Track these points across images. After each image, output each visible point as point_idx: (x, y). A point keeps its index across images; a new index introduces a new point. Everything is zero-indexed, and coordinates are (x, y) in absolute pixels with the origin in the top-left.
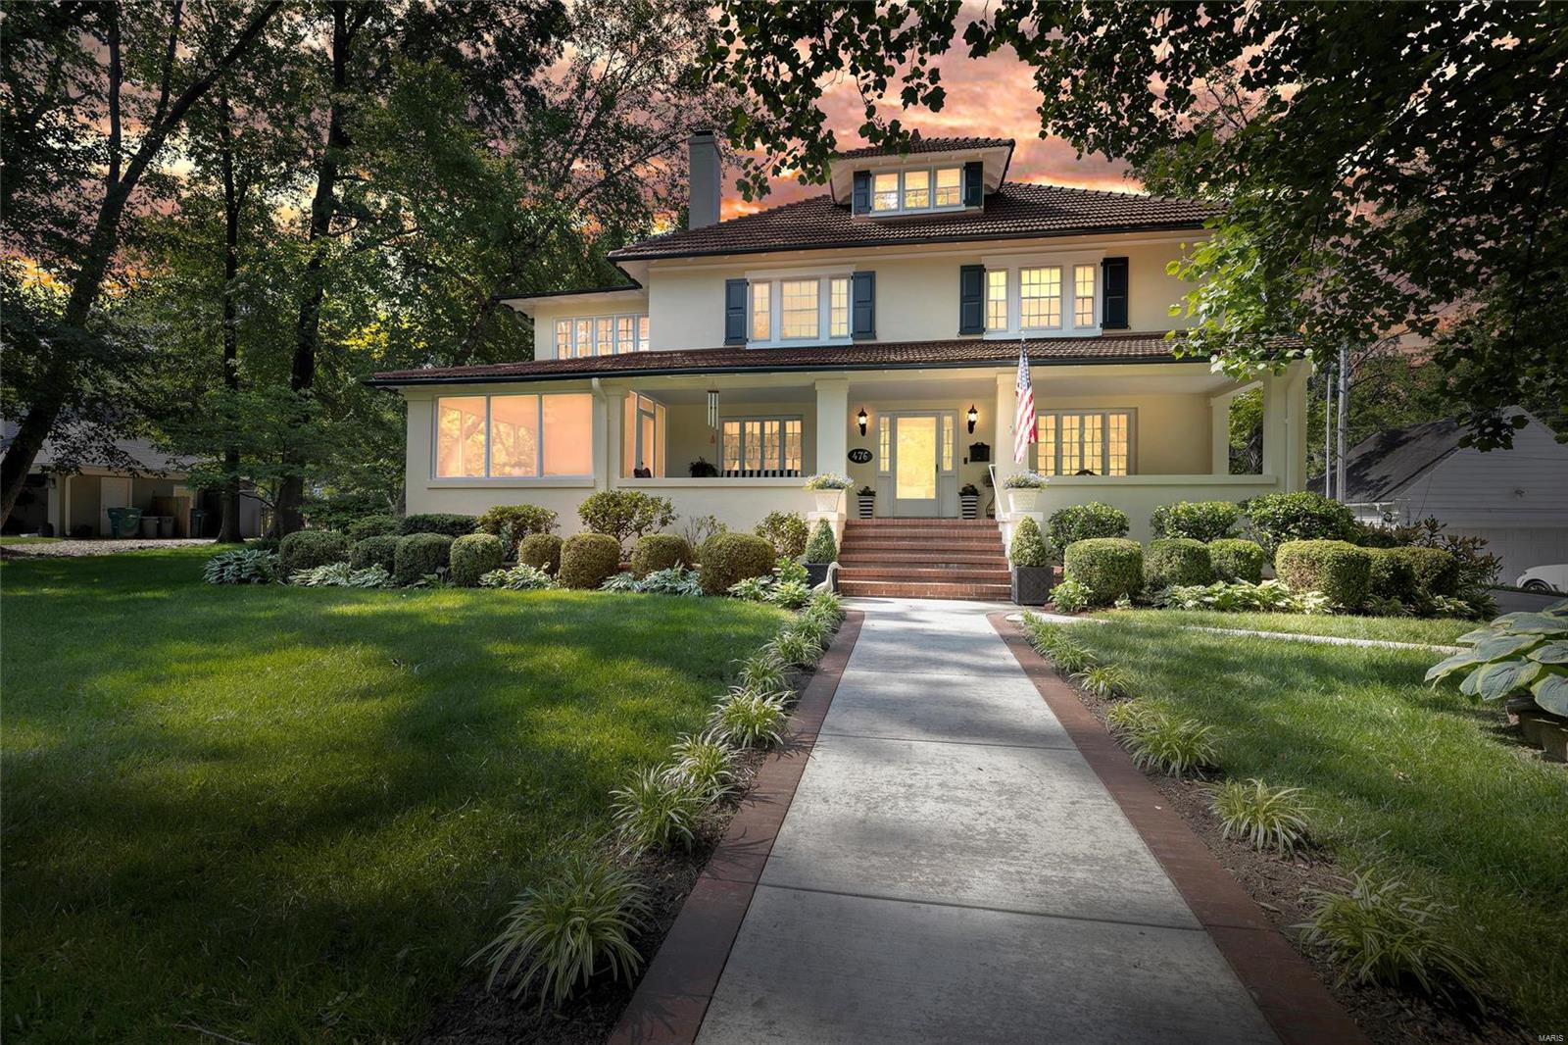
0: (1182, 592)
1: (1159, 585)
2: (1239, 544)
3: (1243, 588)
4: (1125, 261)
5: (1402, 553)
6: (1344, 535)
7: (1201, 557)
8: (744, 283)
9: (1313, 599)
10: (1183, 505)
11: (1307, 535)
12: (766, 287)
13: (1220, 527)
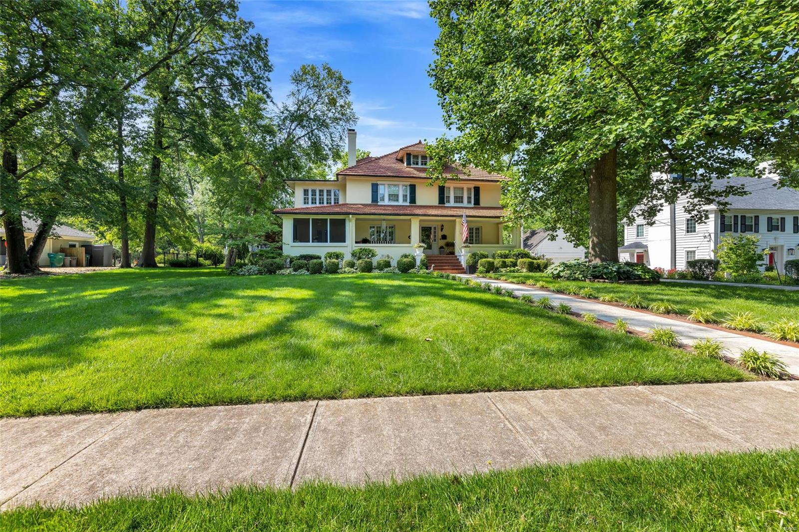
0: (502, 270)
1: (498, 268)
2: (511, 260)
3: (512, 269)
4: (479, 188)
5: (539, 261)
6: (529, 257)
7: (504, 262)
8: (377, 185)
9: (525, 270)
10: (499, 252)
11: (522, 258)
12: (383, 186)
13: (506, 256)
